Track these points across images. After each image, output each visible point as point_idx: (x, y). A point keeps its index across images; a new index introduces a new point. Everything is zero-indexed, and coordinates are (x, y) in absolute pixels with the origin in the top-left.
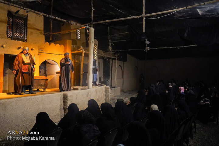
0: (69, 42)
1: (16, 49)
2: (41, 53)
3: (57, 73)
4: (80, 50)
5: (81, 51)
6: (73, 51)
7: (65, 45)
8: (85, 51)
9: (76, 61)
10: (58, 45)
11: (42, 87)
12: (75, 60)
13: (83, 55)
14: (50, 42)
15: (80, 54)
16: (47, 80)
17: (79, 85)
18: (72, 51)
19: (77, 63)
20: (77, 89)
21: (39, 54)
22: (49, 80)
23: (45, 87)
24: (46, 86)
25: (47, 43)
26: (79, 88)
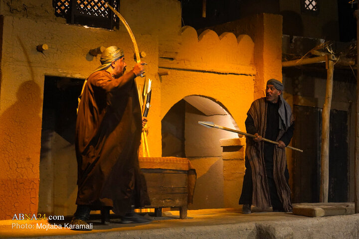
0: (271, 24)
1: (84, 58)
2: (169, 72)
3: (226, 149)
4: (316, 52)
5: (321, 58)
6: (290, 59)
7: (256, 35)
8: (337, 55)
9: (302, 101)
10: (230, 36)
11: (173, 200)
12: (295, 96)
13: (331, 72)
14: (201, 27)
15: (319, 71)
16: (191, 172)
17: (316, 199)
18: (283, 61)
19: (306, 108)
20: (310, 214)
21: (160, 75)
22: (200, 173)
23: (186, 202)
24: (189, 197)
25: (191, 30)
26: (318, 209)
